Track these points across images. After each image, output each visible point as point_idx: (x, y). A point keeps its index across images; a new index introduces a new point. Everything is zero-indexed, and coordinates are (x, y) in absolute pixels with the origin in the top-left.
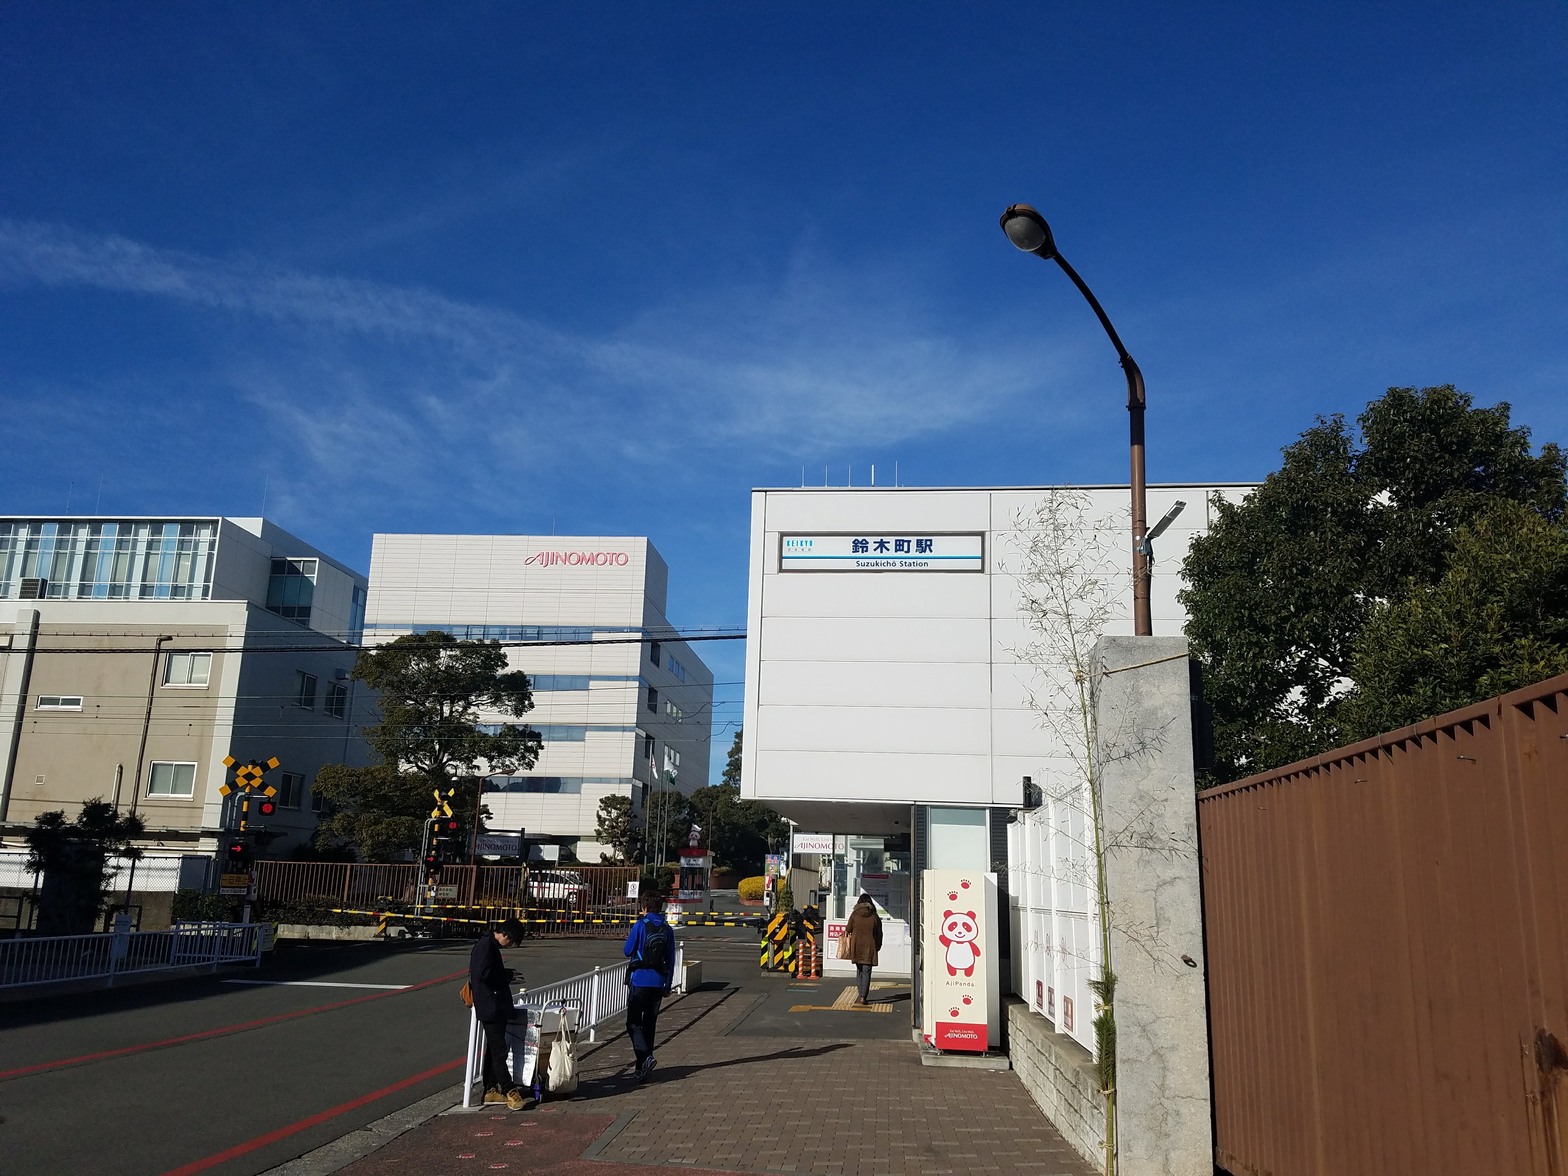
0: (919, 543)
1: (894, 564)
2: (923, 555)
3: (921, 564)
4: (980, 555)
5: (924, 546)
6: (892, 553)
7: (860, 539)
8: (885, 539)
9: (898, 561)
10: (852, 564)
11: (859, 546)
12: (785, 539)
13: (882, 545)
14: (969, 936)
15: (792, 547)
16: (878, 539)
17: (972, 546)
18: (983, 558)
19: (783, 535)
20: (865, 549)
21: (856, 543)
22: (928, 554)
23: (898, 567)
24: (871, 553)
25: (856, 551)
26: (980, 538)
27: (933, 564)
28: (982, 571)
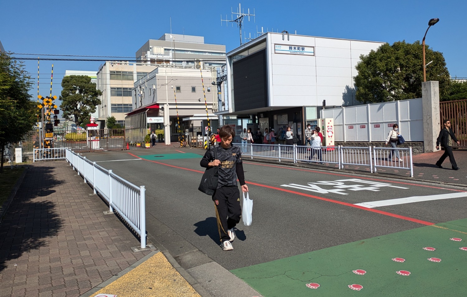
0: (302, 48)
1: (297, 53)
2: (303, 51)
3: (303, 53)
4: (313, 52)
5: (303, 49)
6: (297, 50)
7: (291, 46)
8: (296, 47)
9: (298, 52)
10: (289, 52)
11: (290, 48)
12: (276, 45)
13: (295, 48)
14: (331, 130)
15: (277, 47)
16: (294, 47)
17: (312, 50)
18: (314, 52)
19: (275, 44)
20: (292, 49)
21: (290, 47)
22: (304, 51)
23: (298, 54)
24: (293, 50)
25: (290, 49)
26: (313, 48)
27: (305, 53)
28: (314, 55)
